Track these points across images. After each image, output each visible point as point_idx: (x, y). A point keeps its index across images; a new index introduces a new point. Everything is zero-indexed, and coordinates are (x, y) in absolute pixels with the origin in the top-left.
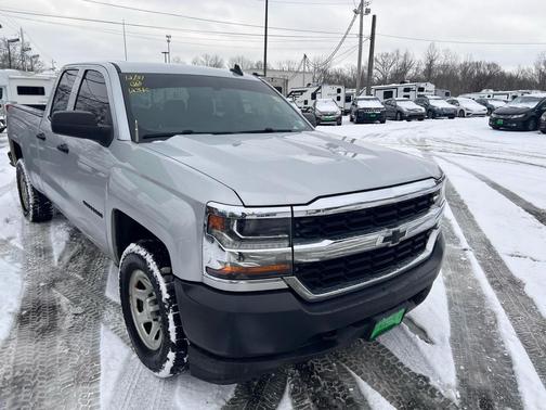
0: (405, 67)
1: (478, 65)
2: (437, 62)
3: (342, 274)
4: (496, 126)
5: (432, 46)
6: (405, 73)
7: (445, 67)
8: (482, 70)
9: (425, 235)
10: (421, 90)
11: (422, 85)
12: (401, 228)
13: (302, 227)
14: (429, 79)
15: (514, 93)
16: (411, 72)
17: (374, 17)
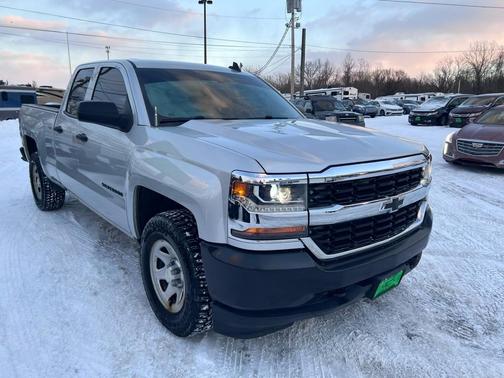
0: (326, 74)
1: (388, 72)
2: (354, 70)
3: (349, 237)
4: (414, 122)
5: (348, 56)
6: (327, 79)
7: (360, 74)
8: (391, 77)
9: (416, 206)
10: (346, 93)
11: (347, 89)
12: (399, 197)
13: (316, 193)
14: (348, 84)
15: (422, 95)
16: (331, 79)
17: (304, 30)
